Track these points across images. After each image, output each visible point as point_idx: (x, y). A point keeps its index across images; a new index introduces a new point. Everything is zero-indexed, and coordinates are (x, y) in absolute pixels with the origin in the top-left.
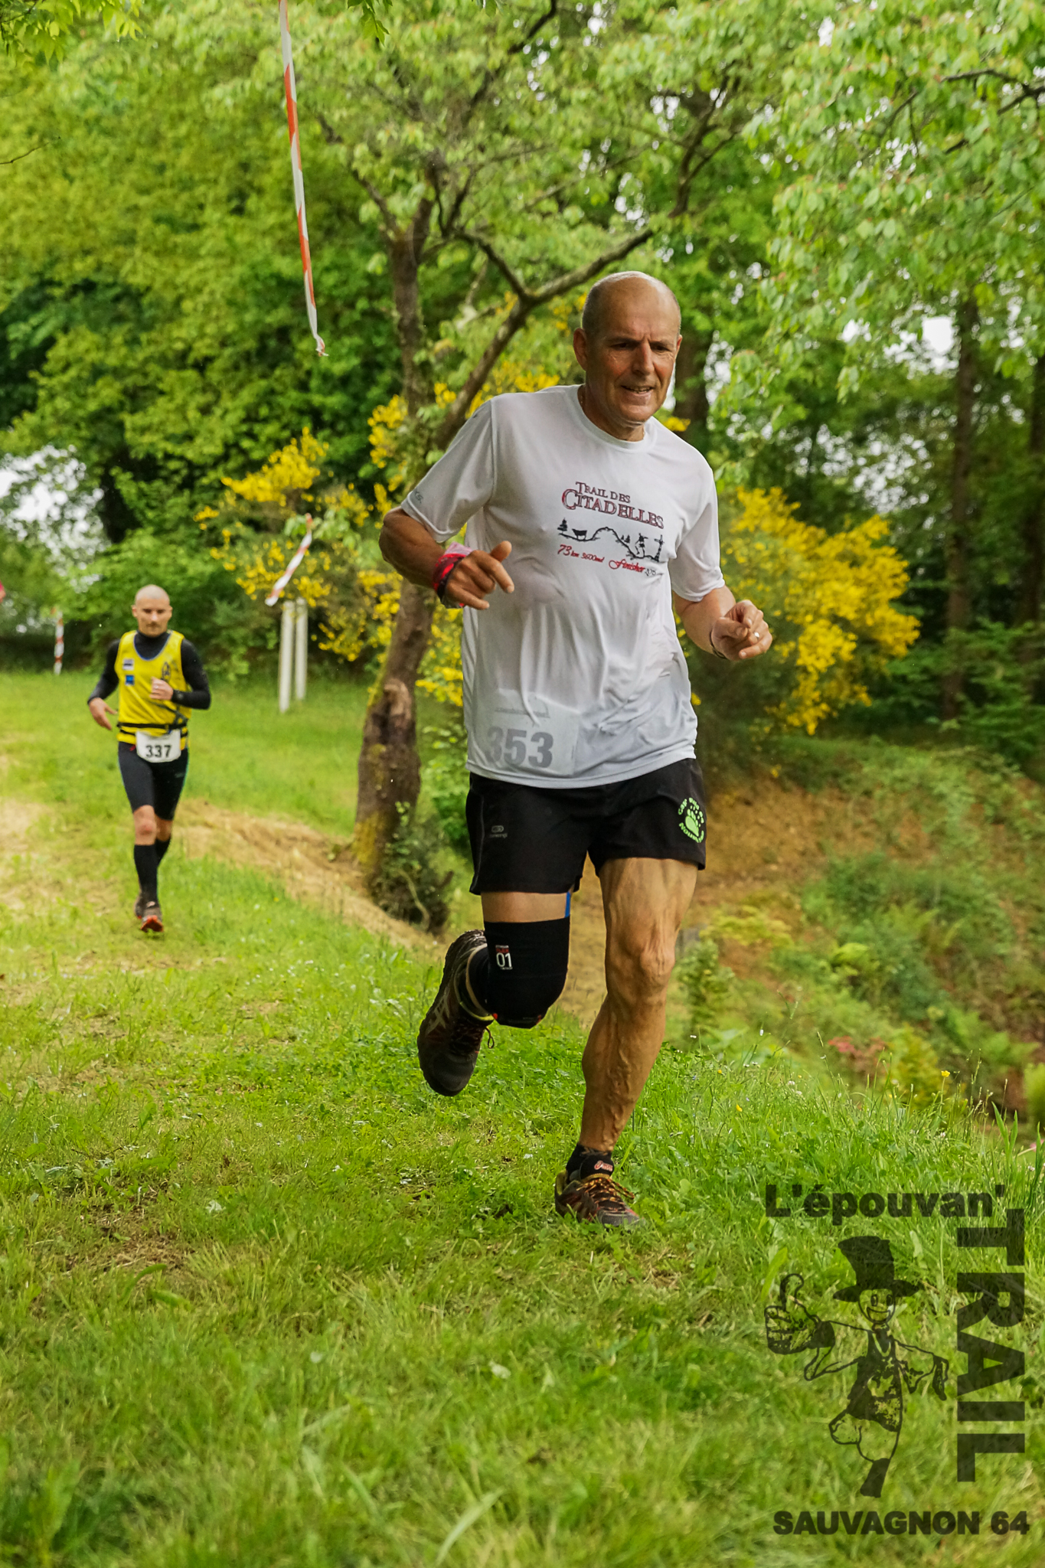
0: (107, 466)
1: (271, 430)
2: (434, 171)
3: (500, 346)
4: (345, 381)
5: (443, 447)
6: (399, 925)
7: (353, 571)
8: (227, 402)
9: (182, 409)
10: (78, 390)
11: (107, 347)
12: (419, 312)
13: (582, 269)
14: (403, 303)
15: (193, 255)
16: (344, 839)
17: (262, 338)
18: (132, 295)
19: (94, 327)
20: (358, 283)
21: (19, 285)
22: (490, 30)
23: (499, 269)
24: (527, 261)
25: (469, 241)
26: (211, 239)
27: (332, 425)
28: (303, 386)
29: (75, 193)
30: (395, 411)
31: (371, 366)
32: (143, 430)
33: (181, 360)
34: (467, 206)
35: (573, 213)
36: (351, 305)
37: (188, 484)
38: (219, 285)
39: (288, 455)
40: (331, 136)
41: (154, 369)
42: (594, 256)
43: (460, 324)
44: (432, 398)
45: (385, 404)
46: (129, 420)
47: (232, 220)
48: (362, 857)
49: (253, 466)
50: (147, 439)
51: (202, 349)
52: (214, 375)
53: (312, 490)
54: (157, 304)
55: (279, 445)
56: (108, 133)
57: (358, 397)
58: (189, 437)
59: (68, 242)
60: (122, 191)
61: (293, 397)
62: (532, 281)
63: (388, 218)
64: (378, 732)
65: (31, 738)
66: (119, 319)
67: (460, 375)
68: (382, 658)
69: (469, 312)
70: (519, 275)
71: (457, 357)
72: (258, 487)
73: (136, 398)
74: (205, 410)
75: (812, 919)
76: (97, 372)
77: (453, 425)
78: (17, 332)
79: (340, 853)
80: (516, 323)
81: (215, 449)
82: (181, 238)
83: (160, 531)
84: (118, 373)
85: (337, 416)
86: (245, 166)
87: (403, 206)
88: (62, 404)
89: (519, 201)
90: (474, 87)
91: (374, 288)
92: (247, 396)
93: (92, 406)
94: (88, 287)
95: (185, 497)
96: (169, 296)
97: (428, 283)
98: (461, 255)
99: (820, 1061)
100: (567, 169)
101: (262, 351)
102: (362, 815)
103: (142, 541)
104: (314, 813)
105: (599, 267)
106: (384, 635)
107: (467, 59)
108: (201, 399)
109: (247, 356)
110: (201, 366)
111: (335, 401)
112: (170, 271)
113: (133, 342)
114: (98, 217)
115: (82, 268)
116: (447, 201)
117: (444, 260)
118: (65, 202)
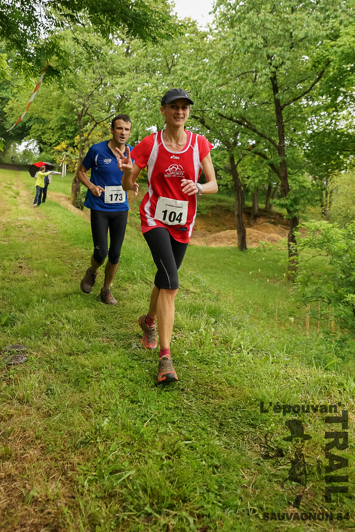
0: (39, 143)
1: (62, 139)
2: (84, 105)
3: (93, 129)
4: (72, 132)
5: (84, 143)
6: (77, 209)
7: (72, 160)
8: (56, 135)
9: (50, 135)
10: (35, 133)
11: (40, 126)
12: (82, 124)
13: (104, 119)
14: (79, 123)
15: (52, 114)
16: (69, 197)
17: (61, 126)
18: (43, 119)
19: (38, 124)
20: (74, 119)
21: (28, 118)
22: (92, 86)
23: (93, 119)
24: (97, 117)
25: (88, 115)
26: (54, 112)
27: (70, 138)
28: (67, 133)
29: (35, 105)
30: (78, 137)
31: (76, 130)
32: (44, 138)
33: (50, 129)
34: (89, 109)
35: (104, 111)
36: (74, 121)
37: (50, 145)
38: (55, 119)
39: (63, 143)
40: (70, 99)
41: (46, 130)
42: (107, 117)
43: (88, 126)
44: (83, 136)
45: (76, 136)
46: (42, 137)
47: (57, 110)
48: (72, 199)
49: (59, 144)
50: (45, 140)
51: (53, 128)
52: (54, 131)
53: (67, 148)
54: (47, 121)
55: (63, 141)
56: (41, 97)
57: (74, 135)
58: (51, 139)
59: (34, 112)
60: (42, 105)
61: (65, 134)
62: (98, 120)
63: (77, 111)
64: (74, 182)
65: (27, 181)
66: (41, 123)
67: (87, 133)
68: (76, 172)
69: (89, 124)
70: (96, 119)
71: (87, 131)
72: (59, 148)
73: (44, 133)
74: (53, 136)
75: (135, 208)
76: (38, 130)
77: (87, 139)
78: (27, 124)
79: (69, 199)
80: (95, 126)
81: (54, 141)
82: (50, 113)
83: (46, 152)
84: (41, 130)
85: (71, 137)
86: (59, 102)
87: (80, 109)
88: (33, 134)
89: (96, 109)
90: (90, 93)
91: (76, 120)
92: (59, 134)
93: (37, 135)
94: (37, 118)
95: (50, 147)
96: (49, 120)
97: (84, 119)
98: (88, 116)
99: (135, 229)
100: (103, 104)
101: (61, 128)
102: (72, 193)
103: (44, 153)
104: (66, 193)
105: (107, 119)
106: (76, 169)
107: (89, 90)
108: (53, 134)
109: (59, 129)
110: (53, 129)
111: (71, 135)
112: (48, 116)
113: (43, 126)
114: (39, 109)
115: (37, 115)
116: (85, 109)
117: (86, 117)
118: (34, 107)
